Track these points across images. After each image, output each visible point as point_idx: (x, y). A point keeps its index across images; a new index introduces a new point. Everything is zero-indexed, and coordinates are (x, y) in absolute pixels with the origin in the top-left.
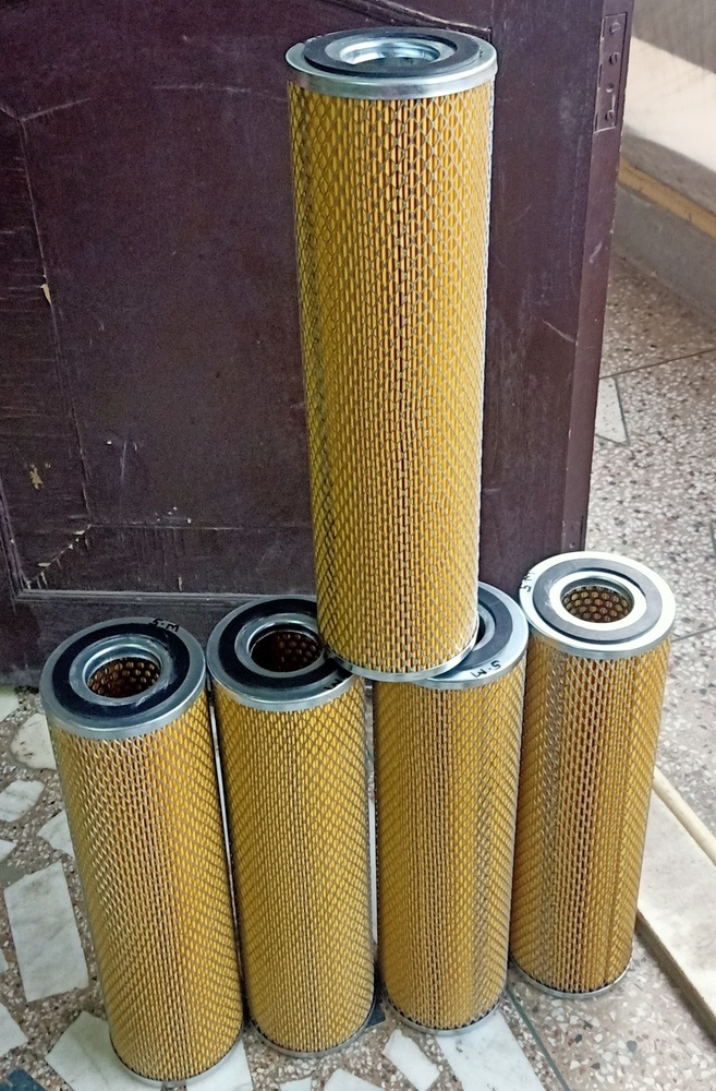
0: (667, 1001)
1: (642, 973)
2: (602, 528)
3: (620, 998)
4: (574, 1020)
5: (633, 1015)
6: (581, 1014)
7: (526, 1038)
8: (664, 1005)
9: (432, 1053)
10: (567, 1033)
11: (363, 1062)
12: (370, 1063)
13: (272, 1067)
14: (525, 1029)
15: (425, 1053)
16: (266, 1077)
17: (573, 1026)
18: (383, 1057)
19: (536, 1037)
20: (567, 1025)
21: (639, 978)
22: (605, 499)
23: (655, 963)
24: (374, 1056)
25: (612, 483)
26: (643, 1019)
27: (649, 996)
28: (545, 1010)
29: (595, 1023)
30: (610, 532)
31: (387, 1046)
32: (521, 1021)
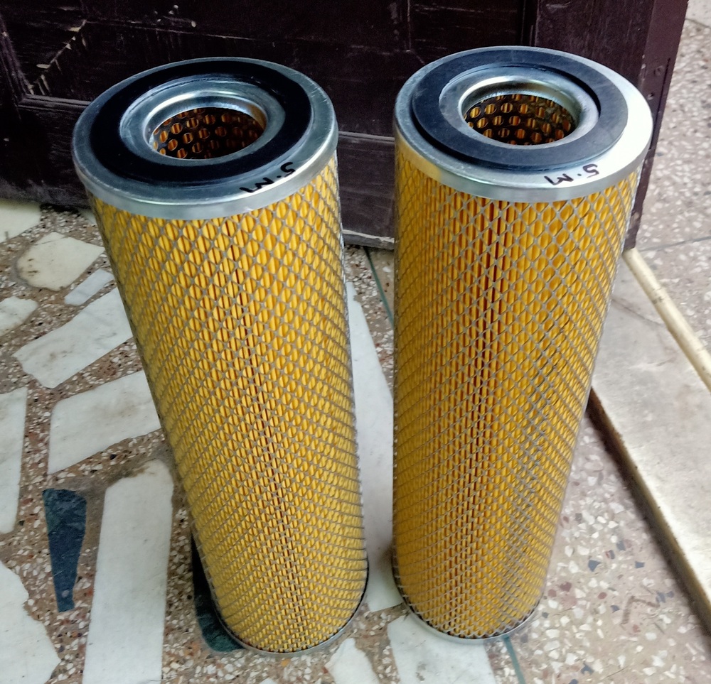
0: (693, 652)
1: (666, 610)
2: (686, 109)
3: (635, 639)
4: (571, 660)
5: (647, 663)
6: (582, 652)
7: (507, 674)
8: (689, 657)
9: (385, 676)
10: (559, 676)
11: (300, 673)
12: (307, 677)
13: (190, 664)
14: (507, 663)
15: (378, 674)
16: (180, 674)
17: (568, 668)
18: (326, 671)
19: (519, 675)
20: (561, 664)
21: (661, 616)
22: (694, 82)
23: (685, 600)
24: (315, 669)
25: (704, 67)
26: (659, 671)
27: (672, 643)
28: (536, 641)
29: (598, 667)
30: (695, 114)
31: (334, 657)
32: (504, 650)
